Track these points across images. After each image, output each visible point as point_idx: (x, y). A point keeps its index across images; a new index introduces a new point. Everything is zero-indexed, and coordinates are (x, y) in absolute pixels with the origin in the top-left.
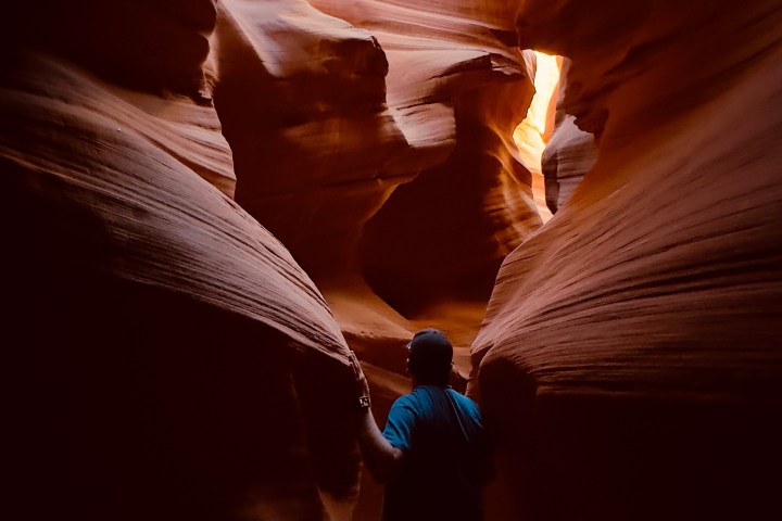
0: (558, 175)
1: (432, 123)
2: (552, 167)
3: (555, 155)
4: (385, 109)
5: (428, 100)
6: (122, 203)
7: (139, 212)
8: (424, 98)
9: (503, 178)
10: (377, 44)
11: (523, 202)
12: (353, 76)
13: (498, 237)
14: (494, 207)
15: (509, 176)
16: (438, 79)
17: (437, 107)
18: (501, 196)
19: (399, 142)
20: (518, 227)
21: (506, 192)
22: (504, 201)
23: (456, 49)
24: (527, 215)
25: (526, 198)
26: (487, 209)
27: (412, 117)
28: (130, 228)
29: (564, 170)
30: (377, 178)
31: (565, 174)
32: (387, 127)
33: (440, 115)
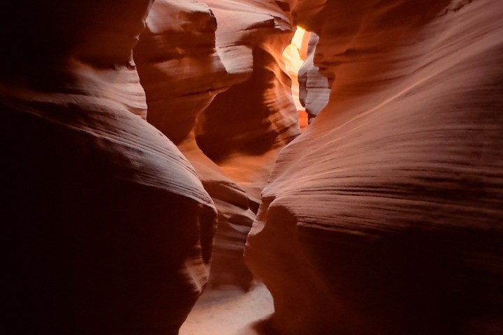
0: (307, 85)
1: (240, 58)
2: (304, 80)
3: (306, 73)
4: (214, 52)
5: (238, 43)
8: (235, 43)
9: (275, 82)
10: (212, 14)
11: (286, 97)
12: (198, 33)
13: (271, 118)
14: (270, 101)
15: (279, 82)
16: (245, 31)
17: (243, 48)
18: (274, 94)
19: (223, 72)
20: (283, 112)
21: (276, 90)
22: (275, 97)
23: (254, 12)
24: (288, 105)
25: (287, 94)
26: (266, 102)
27: (228, 53)
28: (139, 161)
29: (310, 83)
30: (208, 91)
31: (309, 86)
32: (216, 64)
33: (244, 54)
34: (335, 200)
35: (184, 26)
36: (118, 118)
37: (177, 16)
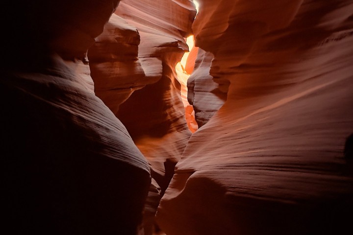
0: (194, 90)
1: (153, 66)
2: (192, 86)
3: (194, 81)
4: (137, 60)
5: (152, 56)
6: (102, 127)
7: (107, 130)
8: (150, 55)
9: (171, 87)
10: (138, 33)
11: (177, 97)
12: (127, 45)
13: (167, 111)
14: (167, 99)
15: (173, 86)
16: (157, 48)
17: (155, 59)
18: (170, 94)
19: (142, 74)
20: (175, 107)
21: (172, 92)
22: (171, 96)
23: (164, 36)
24: (178, 102)
25: (178, 95)
26: (164, 99)
27: (145, 62)
29: (197, 88)
30: (130, 88)
31: (196, 90)
32: (138, 68)
33: (156, 63)
34: (264, 174)
35: (116, 39)
36: (88, 99)
37: (113, 31)
